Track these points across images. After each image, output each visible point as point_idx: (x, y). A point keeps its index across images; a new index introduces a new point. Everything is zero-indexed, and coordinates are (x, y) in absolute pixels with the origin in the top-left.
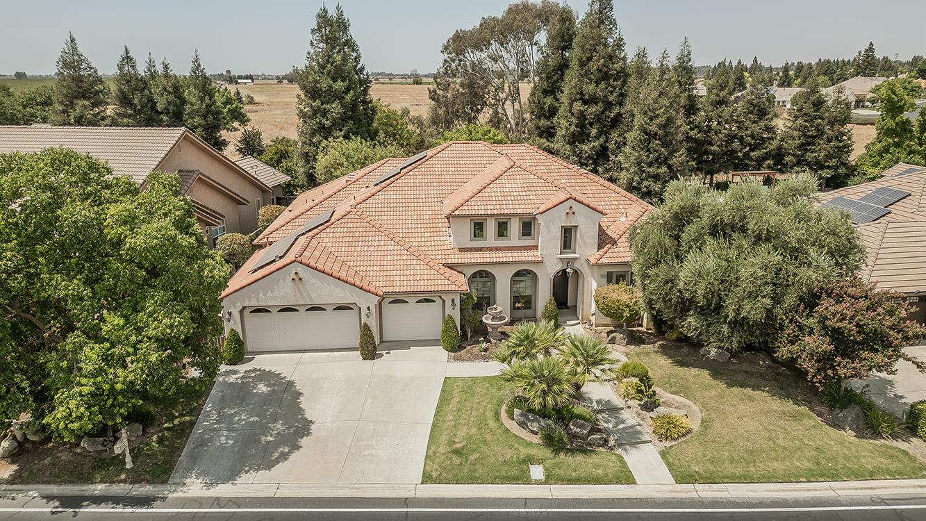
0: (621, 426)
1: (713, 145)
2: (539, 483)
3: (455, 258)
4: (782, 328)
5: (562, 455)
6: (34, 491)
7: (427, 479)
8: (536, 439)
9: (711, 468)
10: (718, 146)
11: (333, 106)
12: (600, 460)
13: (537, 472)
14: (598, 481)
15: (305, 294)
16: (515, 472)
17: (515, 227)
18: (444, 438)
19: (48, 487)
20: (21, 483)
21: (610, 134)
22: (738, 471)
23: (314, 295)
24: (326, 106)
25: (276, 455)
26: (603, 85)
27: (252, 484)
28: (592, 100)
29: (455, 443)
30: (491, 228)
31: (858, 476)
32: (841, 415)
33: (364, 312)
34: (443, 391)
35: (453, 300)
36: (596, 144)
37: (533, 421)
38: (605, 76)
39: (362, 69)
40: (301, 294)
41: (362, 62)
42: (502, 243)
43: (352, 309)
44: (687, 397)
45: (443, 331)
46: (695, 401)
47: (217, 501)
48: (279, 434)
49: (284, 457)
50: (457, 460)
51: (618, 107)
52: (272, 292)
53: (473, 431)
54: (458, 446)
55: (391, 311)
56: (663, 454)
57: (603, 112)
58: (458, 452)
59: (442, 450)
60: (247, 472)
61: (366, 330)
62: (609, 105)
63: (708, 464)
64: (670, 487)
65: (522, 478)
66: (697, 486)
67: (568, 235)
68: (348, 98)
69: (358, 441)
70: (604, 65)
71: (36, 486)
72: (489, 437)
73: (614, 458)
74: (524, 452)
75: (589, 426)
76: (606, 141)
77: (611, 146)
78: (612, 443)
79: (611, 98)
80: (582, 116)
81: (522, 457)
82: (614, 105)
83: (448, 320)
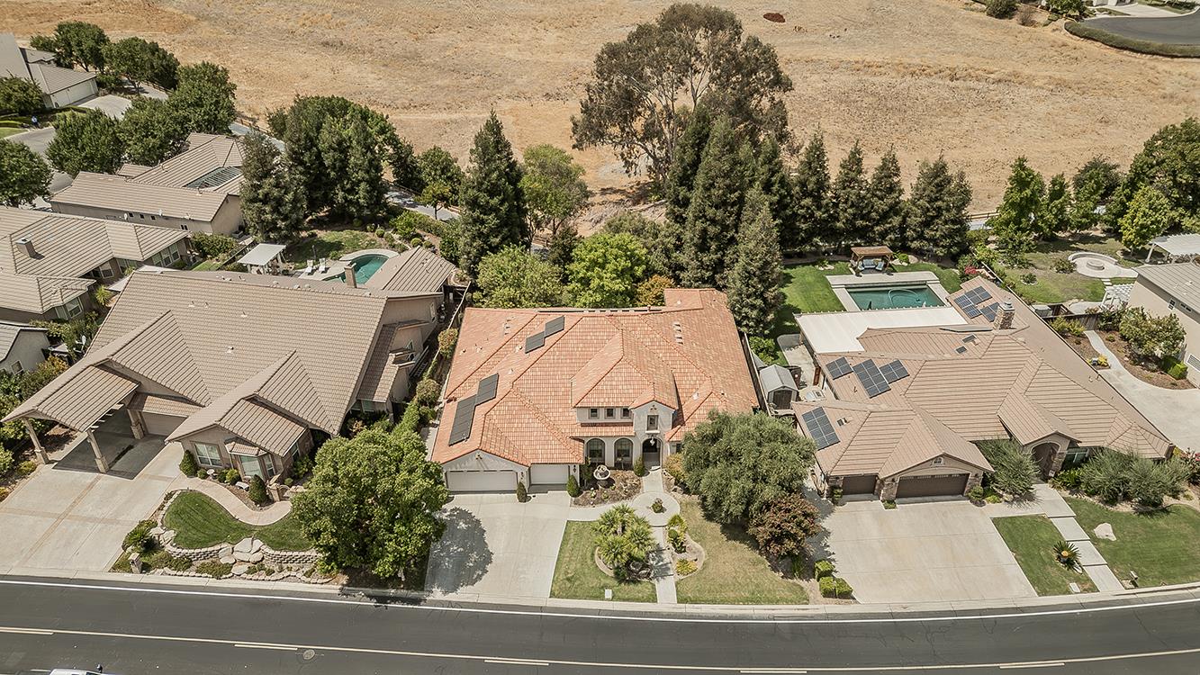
0: (661, 563)
2: (608, 600)
3: (578, 432)
5: (623, 584)
6: (361, 592)
7: (552, 595)
8: (611, 573)
9: (698, 594)
12: (643, 588)
13: (608, 593)
14: (638, 600)
15: (483, 465)
16: (598, 594)
17: (618, 412)
19: (368, 589)
20: (354, 586)
21: (726, 251)
22: (710, 598)
23: (489, 465)
24: (485, 217)
25: (475, 576)
30: (602, 412)
31: (770, 602)
32: (780, 564)
33: (520, 475)
34: (565, 532)
35: (575, 467)
42: (610, 421)
43: (512, 473)
44: (701, 545)
45: (569, 483)
46: (705, 548)
47: (450, 604)
48: (475, 561)
49: (479, 577)
50: (568, 585)
52: (464, 464)
53: (579, 565)
54: (569, 575)
56: (677, 584)
58: (568, 579)
60: (462, 586)
61: (520, 483)
63: (697, 592)
65: (601, 597)
66: (687, 605)
67: (652, 421)
69: (517, 568)
71: (362, 589)
72: (586, 571)
73: (650, 586)
74: (604, 581)
75: (641, 564)
78: (652, 576)
79: (728, 222)
81: (602, 584)
82: (730, 228)
83: (572, 477)
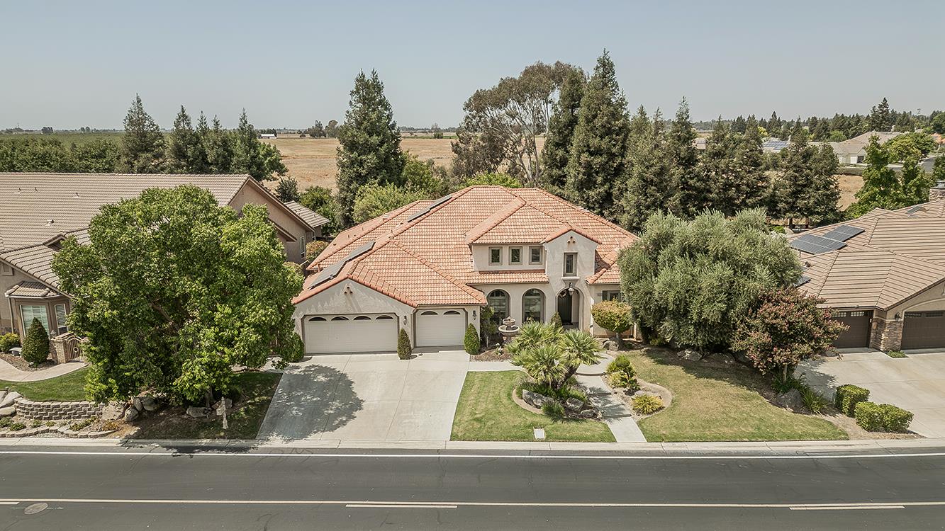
0: (608, 405)
1: (711, 193)
2: (541, 440)
3: (477, 279)
4: (735, 328)
5: (559, 422)
6: (155, 444)
7: (454, 437)
8: (540, 412)
9: (676, 431)
10: (717, 194)
11: (369, 157)
12: (590, 426)
13: (539, 433)
14: (586, 440)
15: (354, 306)
16: (523, 433)
17: (526, 254)
18: (467, 411)
19: (165, 441)
20: (145, 438)
21: (614, 181)
22: (697, 434)
23: (361, 306)
24: (363, 157)
25: (337, 422)
26: (607, 139)
27: (319, 441)
28: (597, 152)
29: (476, 414)
30: (506, 254)
31: (790, 438)
32: (783, 397)
33: (402, 320)
34: (466, 381)
35: (474, 312)
36: (601, 190)
37: (537, 398)
38: (608, 132)
39: (394, 125)
40: (352, 305)
41: (393, 119)
42: (515, 267)
43: (392, 318)
44: (663, 386)
45: (467, 337)
46: (668, 386)
47: (295, 450)
48: (337, 409)
49: (343, 423)
50: (477, 425)
51: (620, 158)
52: (328, 303)
53: (490, 406)
54: (478, 416)
55: (423, 321)
56: (639, 424)
57: (607, 163)
58: (478, 420)
59: (466, 418)
60: (315, 433)
61: (403, 336)
62: (612, 156)
63: (674, 430)
64: (643, 445)
65: (529, 437)
66: (663, 444)
67: (570, 261)
68: (382, 150)
69: (400, 413)
70: (608, 122)
71: (157, 440)
72: (502, 410)
73: (600, 426)
74: (530, 420)
75: (582, 403)
76: (610, 188)
77: (615, 192)
78: (600, 415)
79: (614, 150)
80: (589, 166)
81: (528, 423)
82: (617, 156)
83: (470, 329)
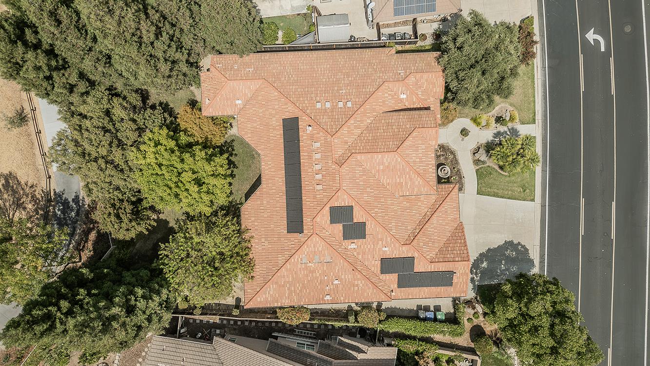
7: (533, 200)
18: (517, 195)
25: (522, 249)
27: (534, 254)
29: (520, 191)
47: (542, 262)
48: (512, 251)
49: (523, 246)
59: (522, 196)
60: (529, 257)
64: (537, 127)
69: (515, 224)
